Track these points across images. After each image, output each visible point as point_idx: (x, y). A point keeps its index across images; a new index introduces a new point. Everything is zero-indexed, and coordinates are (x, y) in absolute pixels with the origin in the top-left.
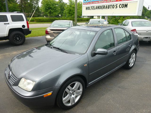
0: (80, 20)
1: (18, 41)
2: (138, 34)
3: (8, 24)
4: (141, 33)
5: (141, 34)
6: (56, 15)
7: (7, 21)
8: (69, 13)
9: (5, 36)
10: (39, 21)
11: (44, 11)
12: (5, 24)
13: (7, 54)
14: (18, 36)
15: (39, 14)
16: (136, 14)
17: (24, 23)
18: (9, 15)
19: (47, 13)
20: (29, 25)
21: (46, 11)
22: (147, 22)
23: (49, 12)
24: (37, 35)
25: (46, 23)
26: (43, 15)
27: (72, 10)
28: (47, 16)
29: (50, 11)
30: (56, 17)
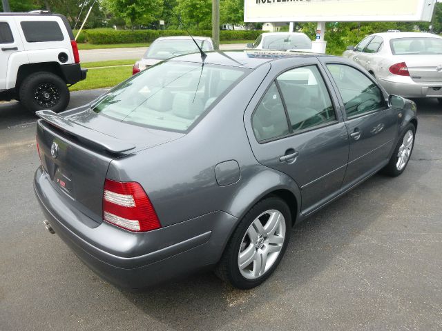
0: (224, 37)
1: (49, 102)
2: (413, 77)
3: (15, 49)
4: (420, 76)
5: (420, 78)
6: (150, 22)
7: (12, 40)
8: (192, 17)
9: (7, 88)
10: (99, 40)
11: (114, 9)
12: (4, 50)
13: (19, 144)
14: (48, 87)
15: (96, 18)
16: (416, 17)
17: (65, 46)
18: (14, 21)
19: (125, 14)
20: (79, 51)
21: (120, 10)
22: (434, 43)
23: (129, 11)
24: (101, 85)
25: (122, 45)
26: (109, 22)
27: (198, 6)
28: (121, 24)
29: (133, 9)
30: (148, 28)
